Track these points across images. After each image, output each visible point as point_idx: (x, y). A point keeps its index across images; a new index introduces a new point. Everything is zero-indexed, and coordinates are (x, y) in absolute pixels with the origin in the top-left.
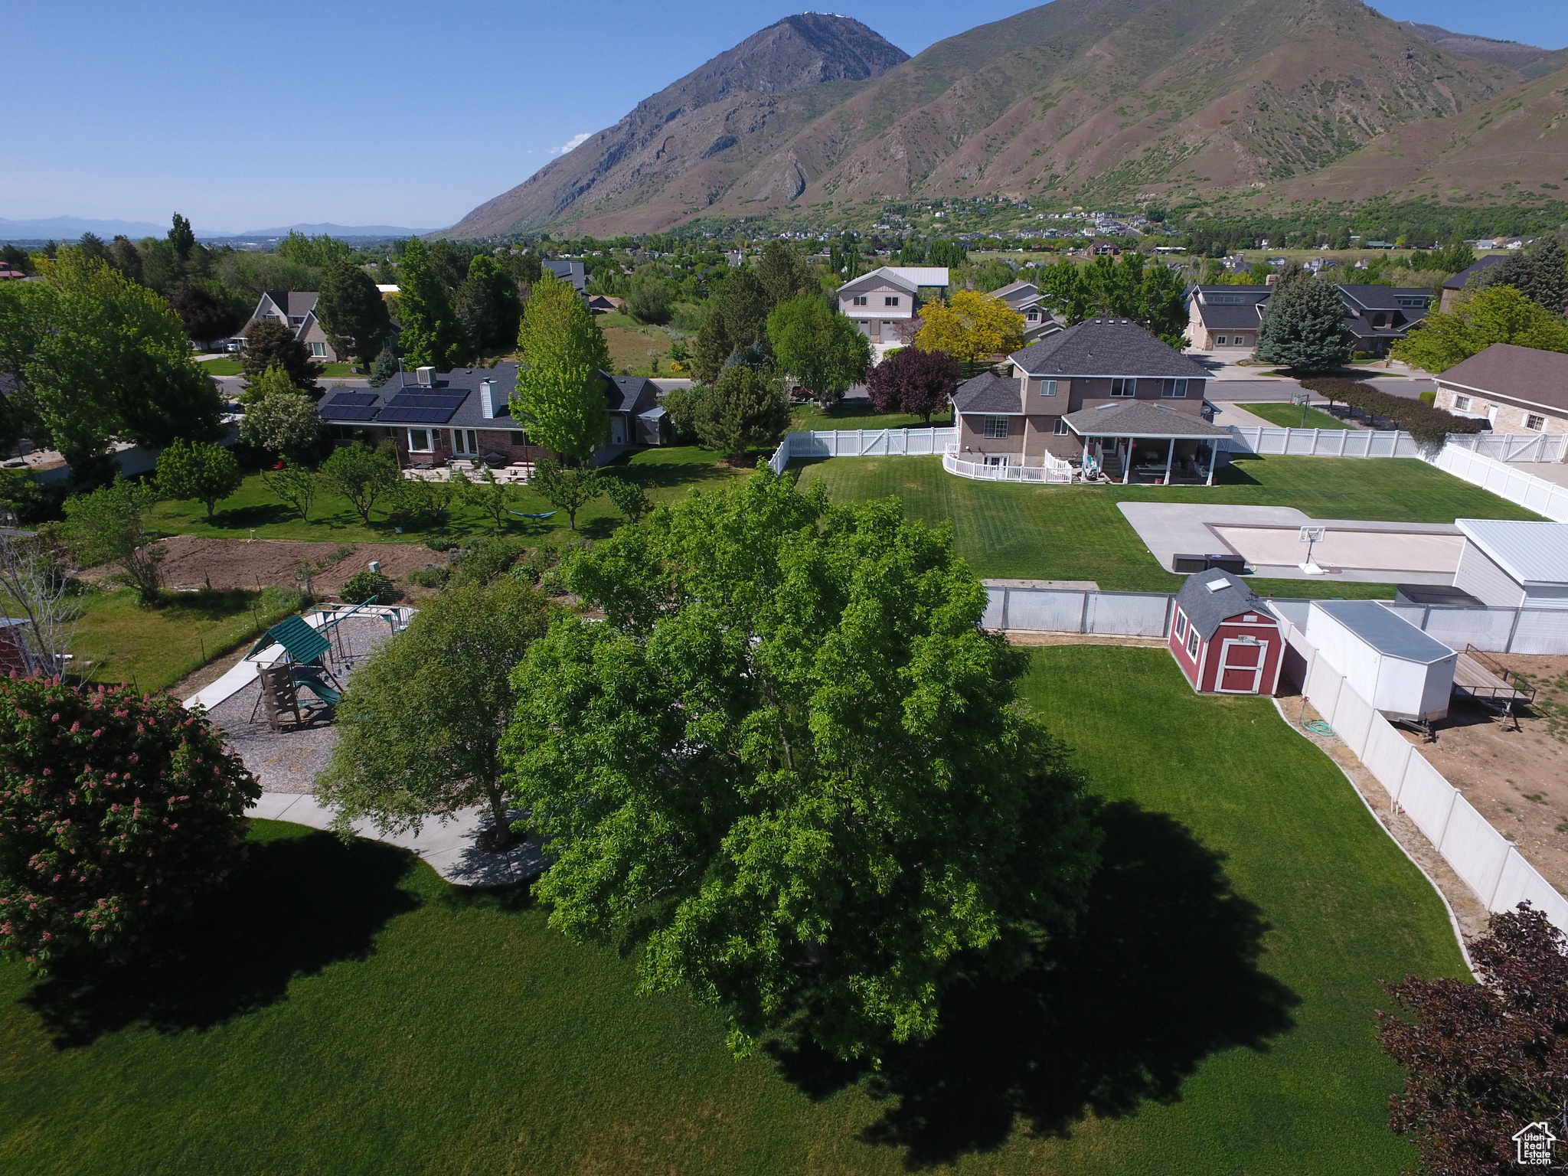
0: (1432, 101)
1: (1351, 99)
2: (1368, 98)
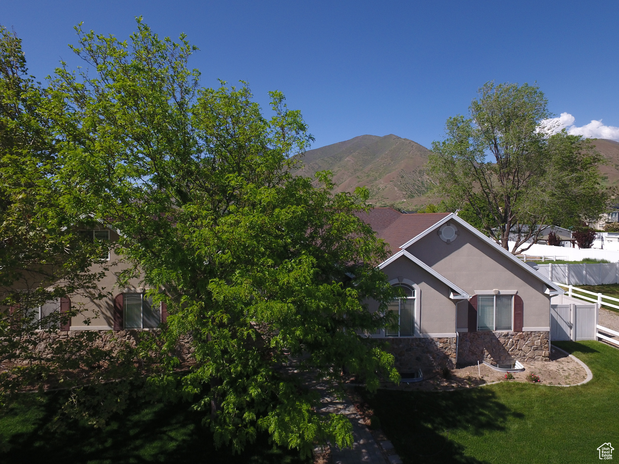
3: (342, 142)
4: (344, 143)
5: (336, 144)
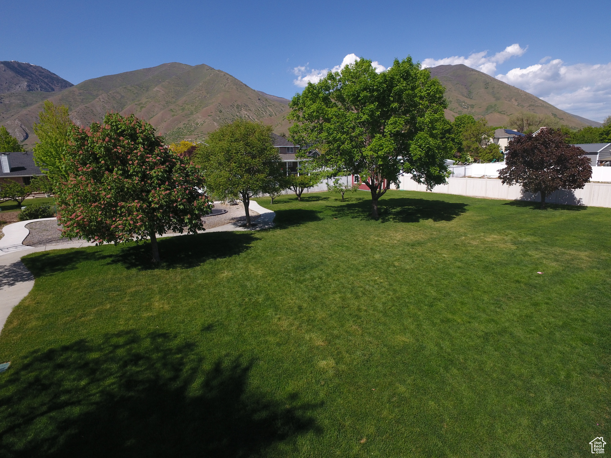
0: (268, 113)
1: (246, 110)
2: (251, 111)
3: (146, 69)
4: (149, 70)
5: (140, 71)
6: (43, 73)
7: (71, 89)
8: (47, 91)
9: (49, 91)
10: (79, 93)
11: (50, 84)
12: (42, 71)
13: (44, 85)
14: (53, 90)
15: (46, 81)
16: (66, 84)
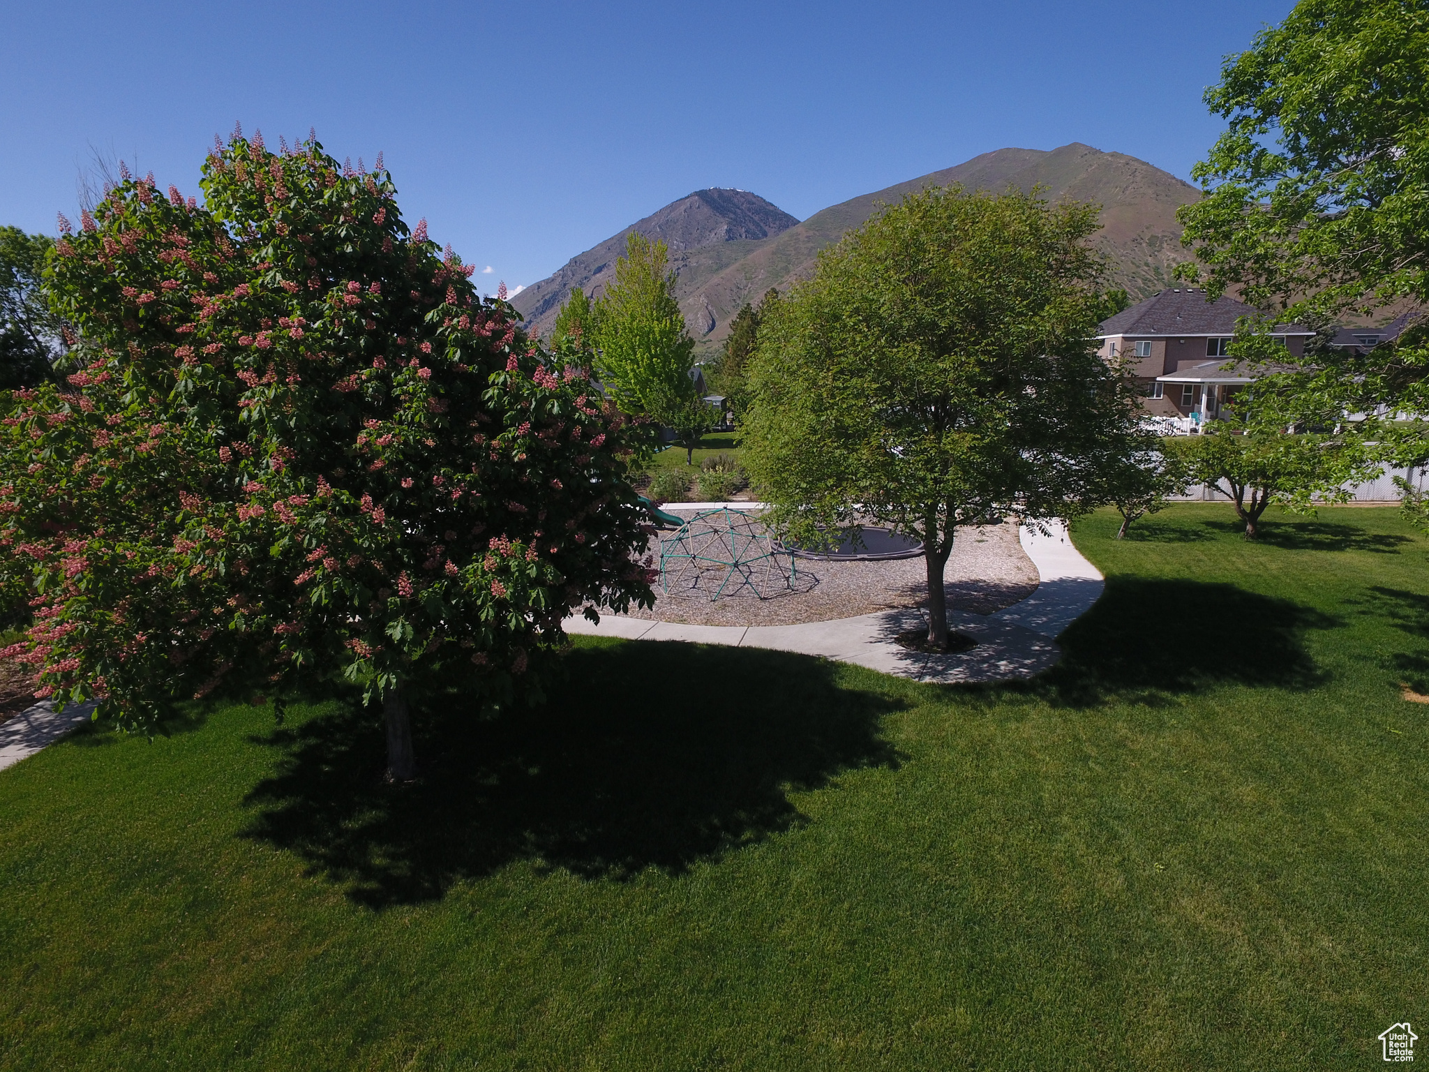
1: (1175, 249)
6: (753, 203)
7: (794, 230)
8: (755, 237)
9: (759, 238)
10: (807, 237)
11: (762, 224)
12: (754, 200)
13: (752, 227)
14: (765, 235)
15: (756, 218)
16: (786, 221)
